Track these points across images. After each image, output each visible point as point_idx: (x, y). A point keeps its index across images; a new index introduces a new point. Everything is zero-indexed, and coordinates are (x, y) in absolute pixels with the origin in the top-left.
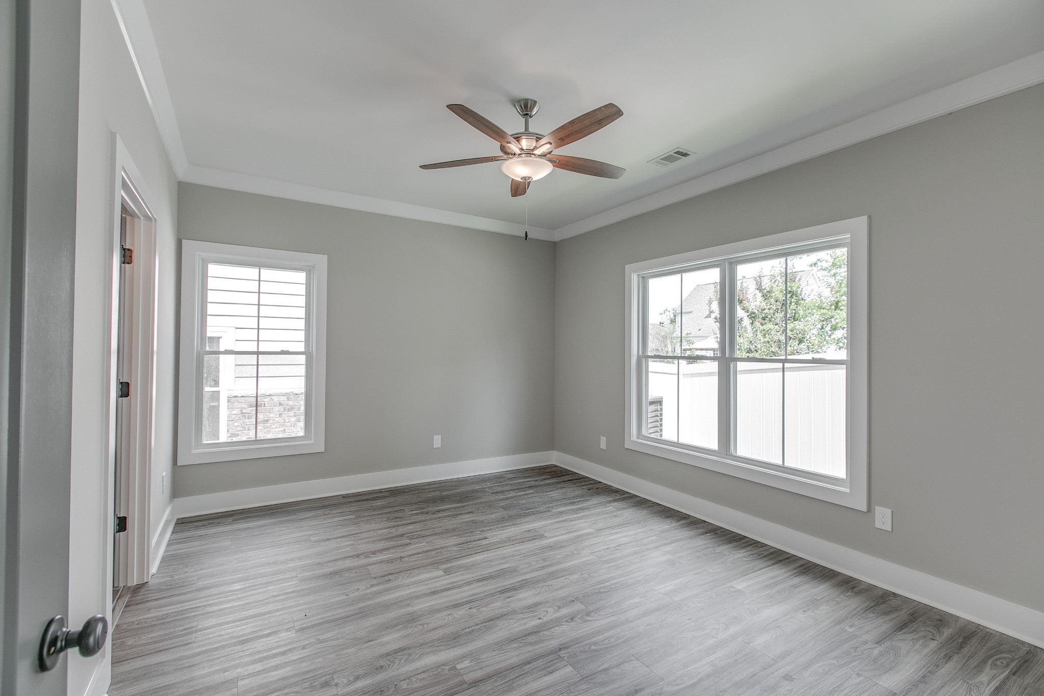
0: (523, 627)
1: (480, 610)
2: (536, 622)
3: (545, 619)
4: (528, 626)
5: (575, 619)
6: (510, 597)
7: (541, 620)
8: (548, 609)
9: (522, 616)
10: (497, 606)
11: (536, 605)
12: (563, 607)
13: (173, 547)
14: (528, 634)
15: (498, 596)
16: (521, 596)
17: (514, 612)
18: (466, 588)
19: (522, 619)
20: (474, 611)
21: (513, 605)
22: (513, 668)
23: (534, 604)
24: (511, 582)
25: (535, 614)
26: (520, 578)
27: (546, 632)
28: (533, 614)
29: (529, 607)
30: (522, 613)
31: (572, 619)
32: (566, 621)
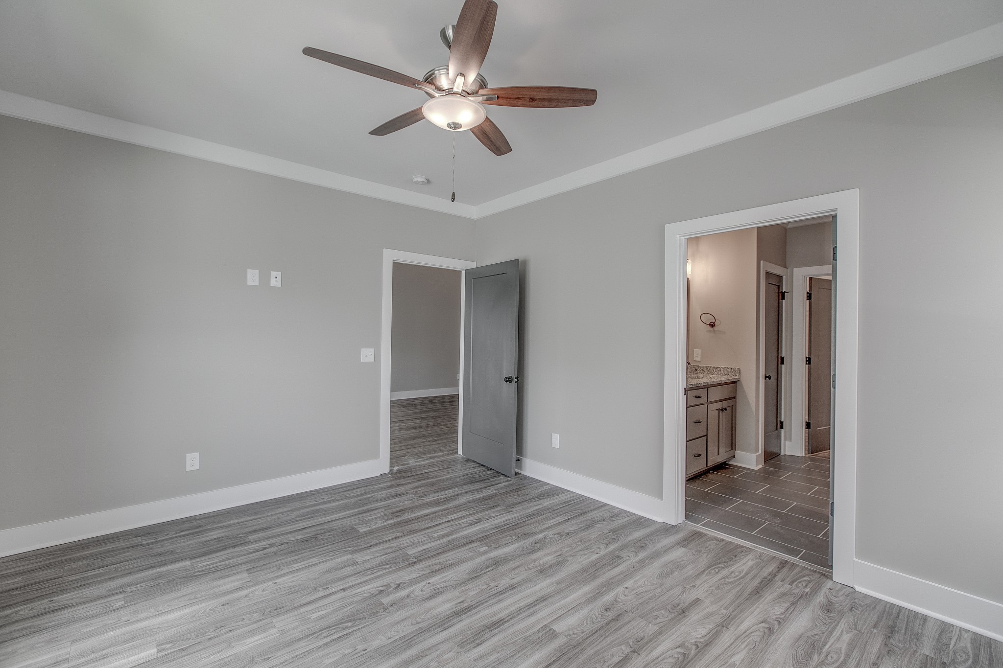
0: (444, 575)
1: (487, 586)
2: (432, 580)
3: (424, 583)
4: (440, 576)
5: (396, 586)
6: (460, 602)
7: (428, 582)
8: (420, 593)
9: (447, 584)
10: (473, 591)
11: (430, 598)
12: (404, 597)
13: (958, 631)
14: (439, 570)
15: (474, 603)
16: (448, 606)
17: (454, 587)
18: (512, 609)
19: (445, 582)
20: (492, 585)
21: (456, 593)
22: (449, 550)
23: (435, 597)
24: (461, 624)
25: (433, 587)
26: (451, 631)
27: (425, 573)
28: (435, 587)
29: (439, 593)
30: (446, 587)
31: (399, 586)
32: (404, 583)
